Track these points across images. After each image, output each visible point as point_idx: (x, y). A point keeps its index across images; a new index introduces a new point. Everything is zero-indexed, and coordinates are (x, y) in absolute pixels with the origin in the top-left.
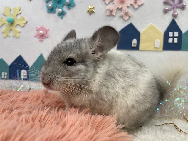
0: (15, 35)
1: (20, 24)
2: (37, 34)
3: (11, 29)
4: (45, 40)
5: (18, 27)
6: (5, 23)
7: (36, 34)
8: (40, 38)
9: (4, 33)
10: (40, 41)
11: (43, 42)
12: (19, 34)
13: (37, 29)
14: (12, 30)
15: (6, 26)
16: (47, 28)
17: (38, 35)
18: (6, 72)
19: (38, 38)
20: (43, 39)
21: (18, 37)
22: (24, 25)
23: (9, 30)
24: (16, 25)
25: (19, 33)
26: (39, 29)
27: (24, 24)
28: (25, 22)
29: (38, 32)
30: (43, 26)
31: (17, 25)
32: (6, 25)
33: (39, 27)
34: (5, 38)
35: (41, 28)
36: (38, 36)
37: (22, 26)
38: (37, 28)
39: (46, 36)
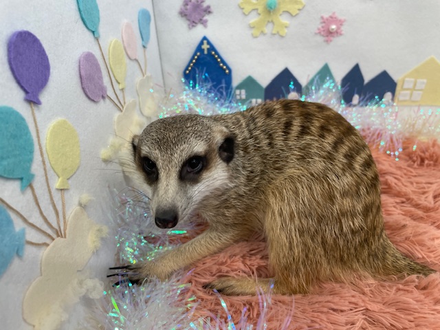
0: (278, 32)
1: (291, 11)
2: (322, 29)
3: (270, 20)
4: (336, 41)
5: (285, 16)
6: (257, 7)
7: (319, 29)
8: (327, 36)
9: (253, 27)
10: (327, 41)
11: (332, 44)
12: (286, 31)
13: (322, 21)
14: (272, 22)
15: (259, 14)
16: (340, 17)
17: (324, 31)
18: (260, 98)
19: (323, 36)
20: (332, 38)
21: (284, 35)
22: (298, 12)
23: (266, 23)
24: (281, 13)
25: (286, 27)
26: (327, 20)
27: (299, 10)
28: (300, 7)
29: (323, 25)
30: (334, 13)
31: (284, 12)
32: (259, 11)
33: (326, 16)
34: (256, 37)
35: (331, 17)
36: (322, 33)
37: (294, 15)
38: (322, 18)
39: (339, 31)
